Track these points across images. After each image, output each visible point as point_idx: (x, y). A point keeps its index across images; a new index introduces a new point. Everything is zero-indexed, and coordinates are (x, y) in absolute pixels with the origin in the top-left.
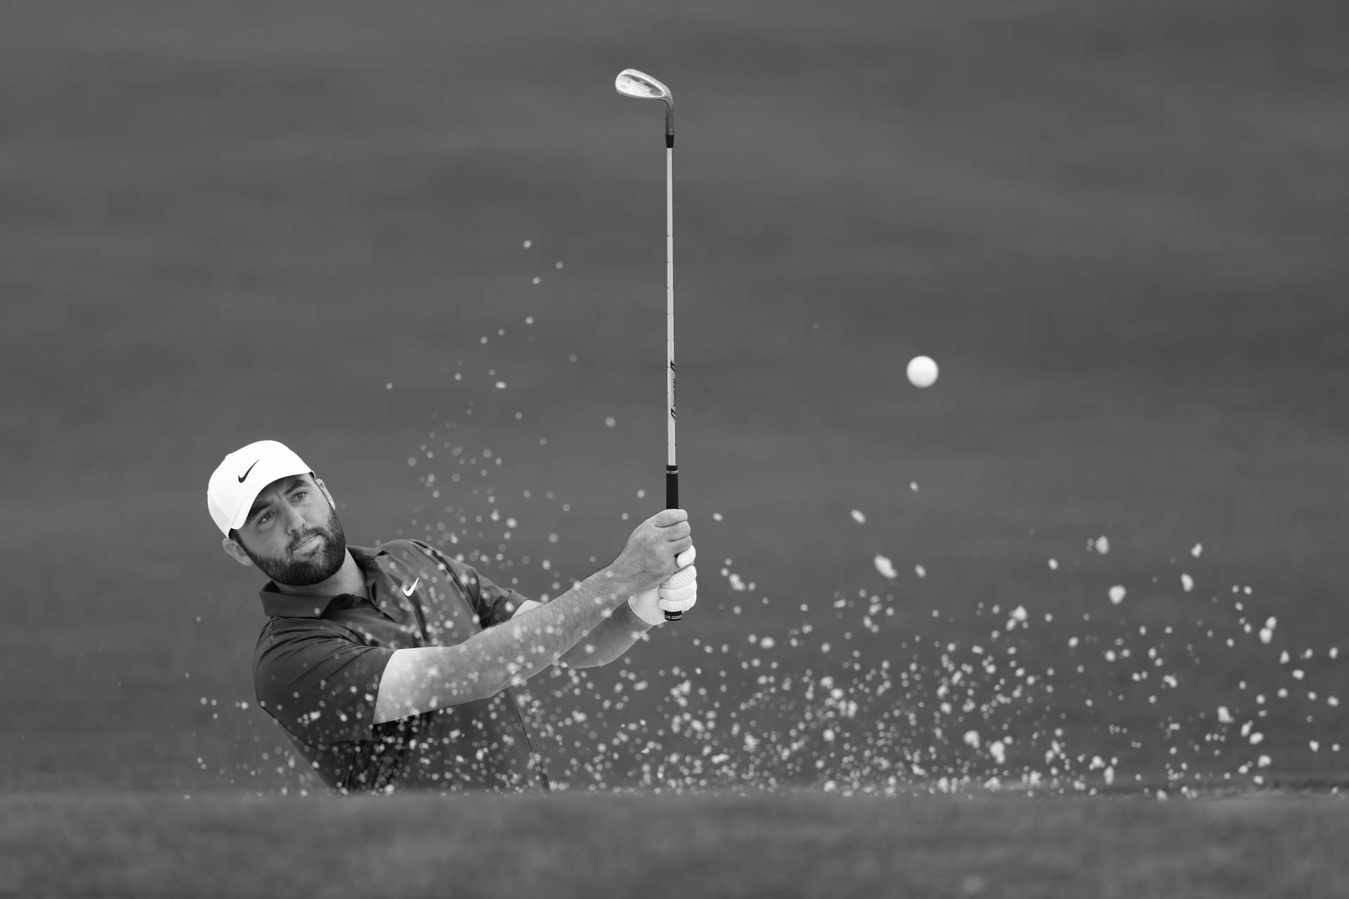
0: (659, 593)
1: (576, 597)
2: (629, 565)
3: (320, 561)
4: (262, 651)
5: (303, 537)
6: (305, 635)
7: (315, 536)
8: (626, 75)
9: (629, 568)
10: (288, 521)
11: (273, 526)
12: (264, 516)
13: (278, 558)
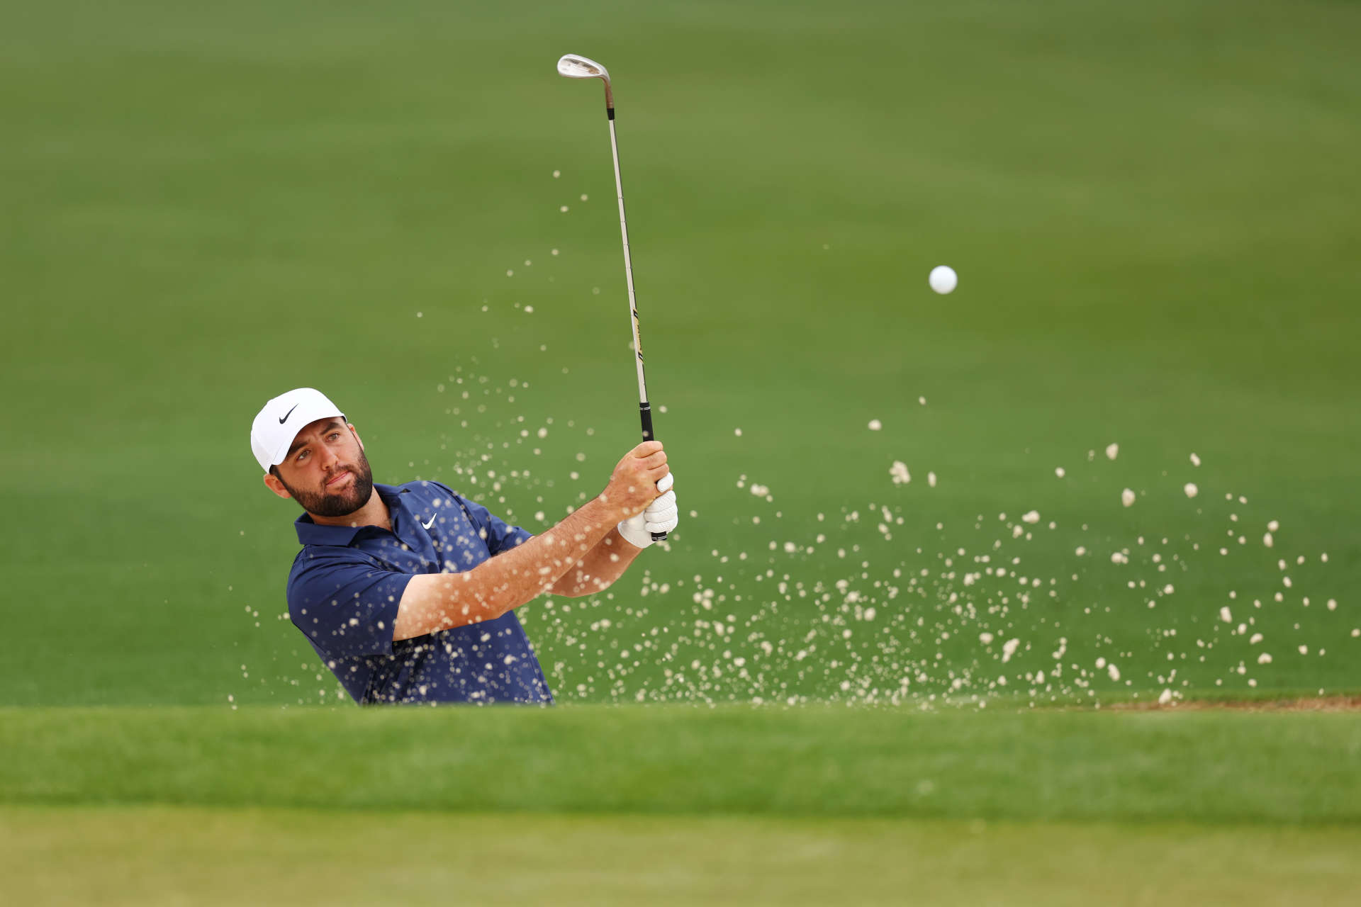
0: (644, 516)
1: (570, 525)
2: (615, 494)
3: (351, 495)
4: (295, 575)
5: (336, 473)
6: (335, 561)
7: (347, 473)
8: (566, 60)
9: (615, 496)
10: (323, 458)
11: (310, 463)
12: (302, 454)
13: (313, 491)
